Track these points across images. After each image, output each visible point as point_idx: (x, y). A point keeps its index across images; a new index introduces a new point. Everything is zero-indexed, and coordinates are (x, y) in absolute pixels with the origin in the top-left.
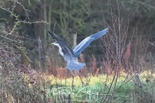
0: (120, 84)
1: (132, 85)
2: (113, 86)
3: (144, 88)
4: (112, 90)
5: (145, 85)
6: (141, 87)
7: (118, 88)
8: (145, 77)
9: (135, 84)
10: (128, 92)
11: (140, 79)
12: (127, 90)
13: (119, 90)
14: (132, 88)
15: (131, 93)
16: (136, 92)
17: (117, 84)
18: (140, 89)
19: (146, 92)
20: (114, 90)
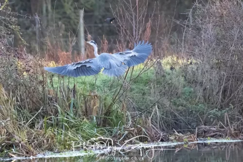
0: (138, 73)
1: (153, 73)
2: (129, 75)
3: (168, 77)
4: (128, 79)
5: (169, 74)
6: (164, 76)
7: (135, 77)
8: (169, 64)
9: (156, 73)
10: (147, 82)
11: (163, 65)
12: (146, 80)
13: (136, 80)
14: (153, 77)
15: (152, 84)
16: (158, 82)
17: (134, 73)
18: (163, 78)
19: (170, 82)
20: (131, 80)
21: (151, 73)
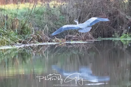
21: (44, 9)
